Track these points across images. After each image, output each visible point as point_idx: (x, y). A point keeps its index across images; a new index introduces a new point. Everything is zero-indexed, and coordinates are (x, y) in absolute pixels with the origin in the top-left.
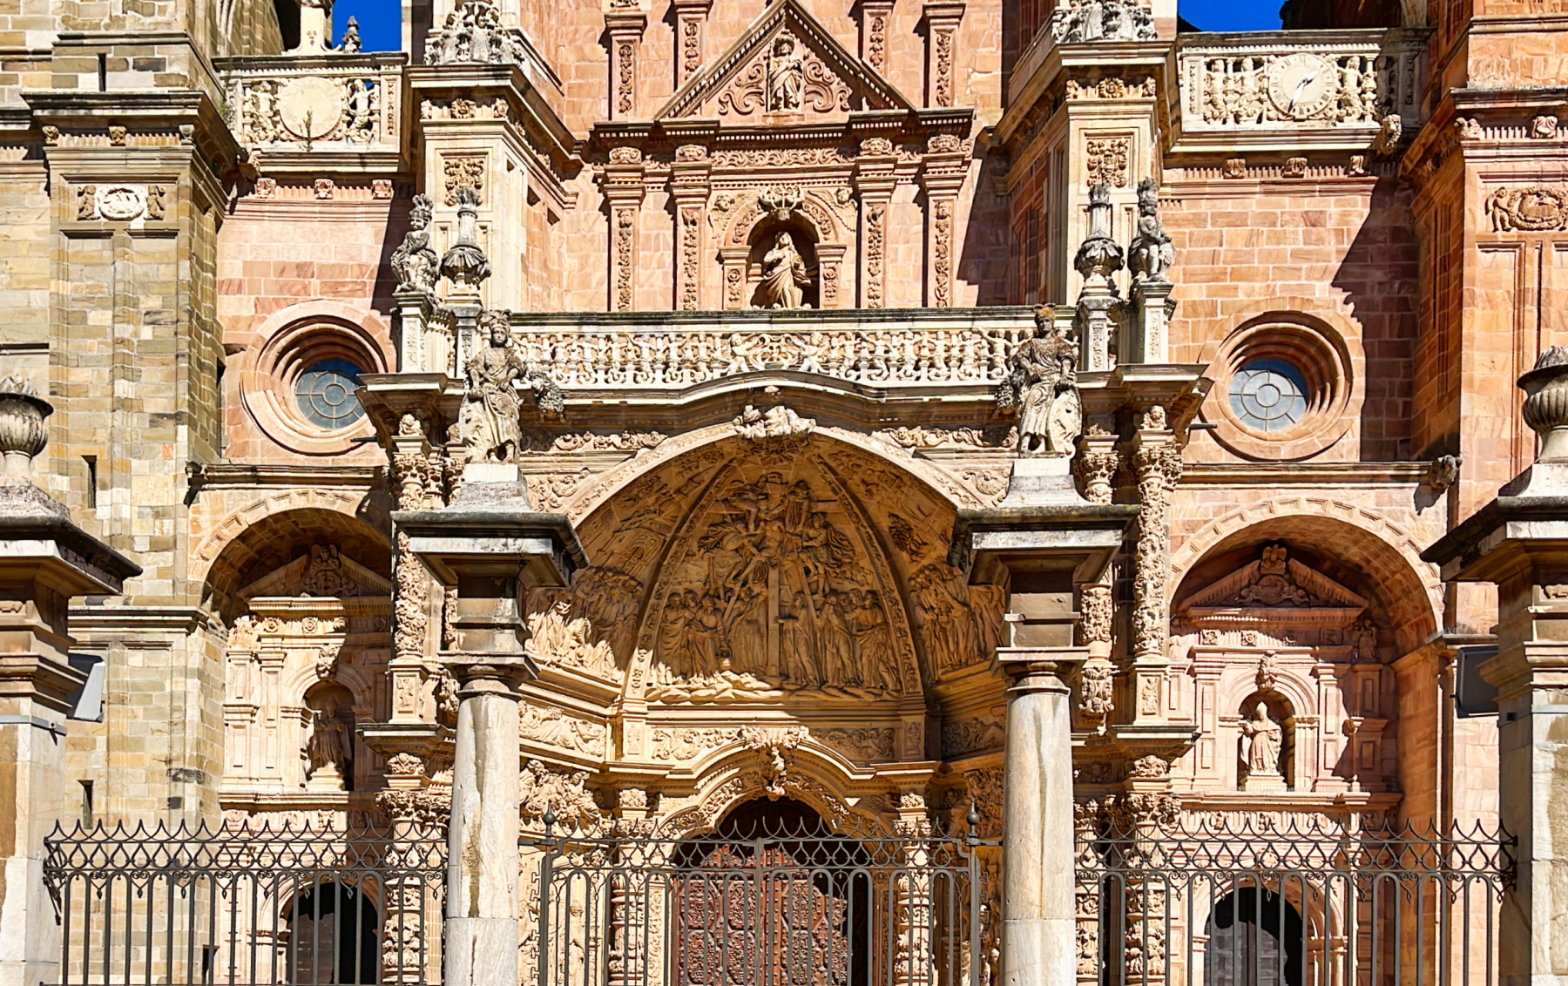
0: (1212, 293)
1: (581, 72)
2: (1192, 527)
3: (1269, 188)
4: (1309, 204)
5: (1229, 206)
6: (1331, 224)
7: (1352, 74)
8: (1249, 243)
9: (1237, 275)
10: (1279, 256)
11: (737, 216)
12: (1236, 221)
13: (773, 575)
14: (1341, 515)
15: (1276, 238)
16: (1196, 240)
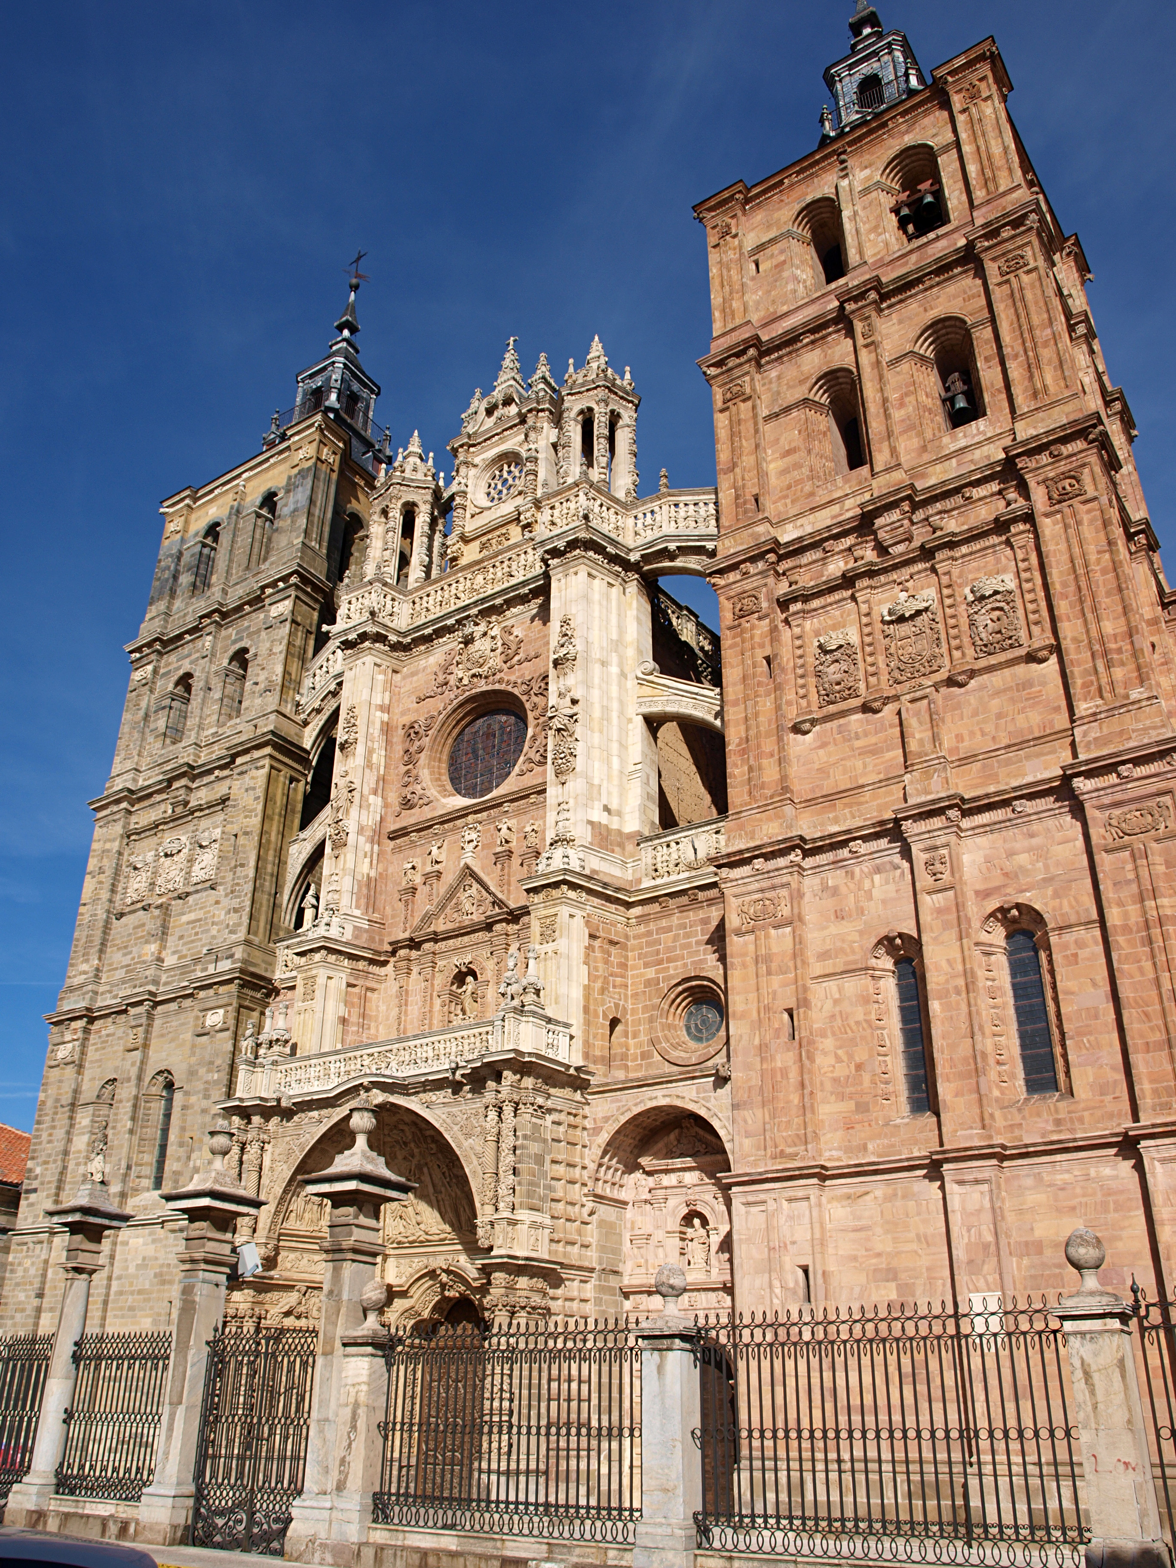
0: (657, 972)
1: (393, 917)
2: (606, 1119)
3: (682, 908)
4: (701, 914)
5: (664, 923)
8: (674, 941)
9: (669, 960)
10: (689, 945)
11: (446, 973)
12: (669, 929)
14: (679, 1103)
15: (687, 936)
16: (648, 944)
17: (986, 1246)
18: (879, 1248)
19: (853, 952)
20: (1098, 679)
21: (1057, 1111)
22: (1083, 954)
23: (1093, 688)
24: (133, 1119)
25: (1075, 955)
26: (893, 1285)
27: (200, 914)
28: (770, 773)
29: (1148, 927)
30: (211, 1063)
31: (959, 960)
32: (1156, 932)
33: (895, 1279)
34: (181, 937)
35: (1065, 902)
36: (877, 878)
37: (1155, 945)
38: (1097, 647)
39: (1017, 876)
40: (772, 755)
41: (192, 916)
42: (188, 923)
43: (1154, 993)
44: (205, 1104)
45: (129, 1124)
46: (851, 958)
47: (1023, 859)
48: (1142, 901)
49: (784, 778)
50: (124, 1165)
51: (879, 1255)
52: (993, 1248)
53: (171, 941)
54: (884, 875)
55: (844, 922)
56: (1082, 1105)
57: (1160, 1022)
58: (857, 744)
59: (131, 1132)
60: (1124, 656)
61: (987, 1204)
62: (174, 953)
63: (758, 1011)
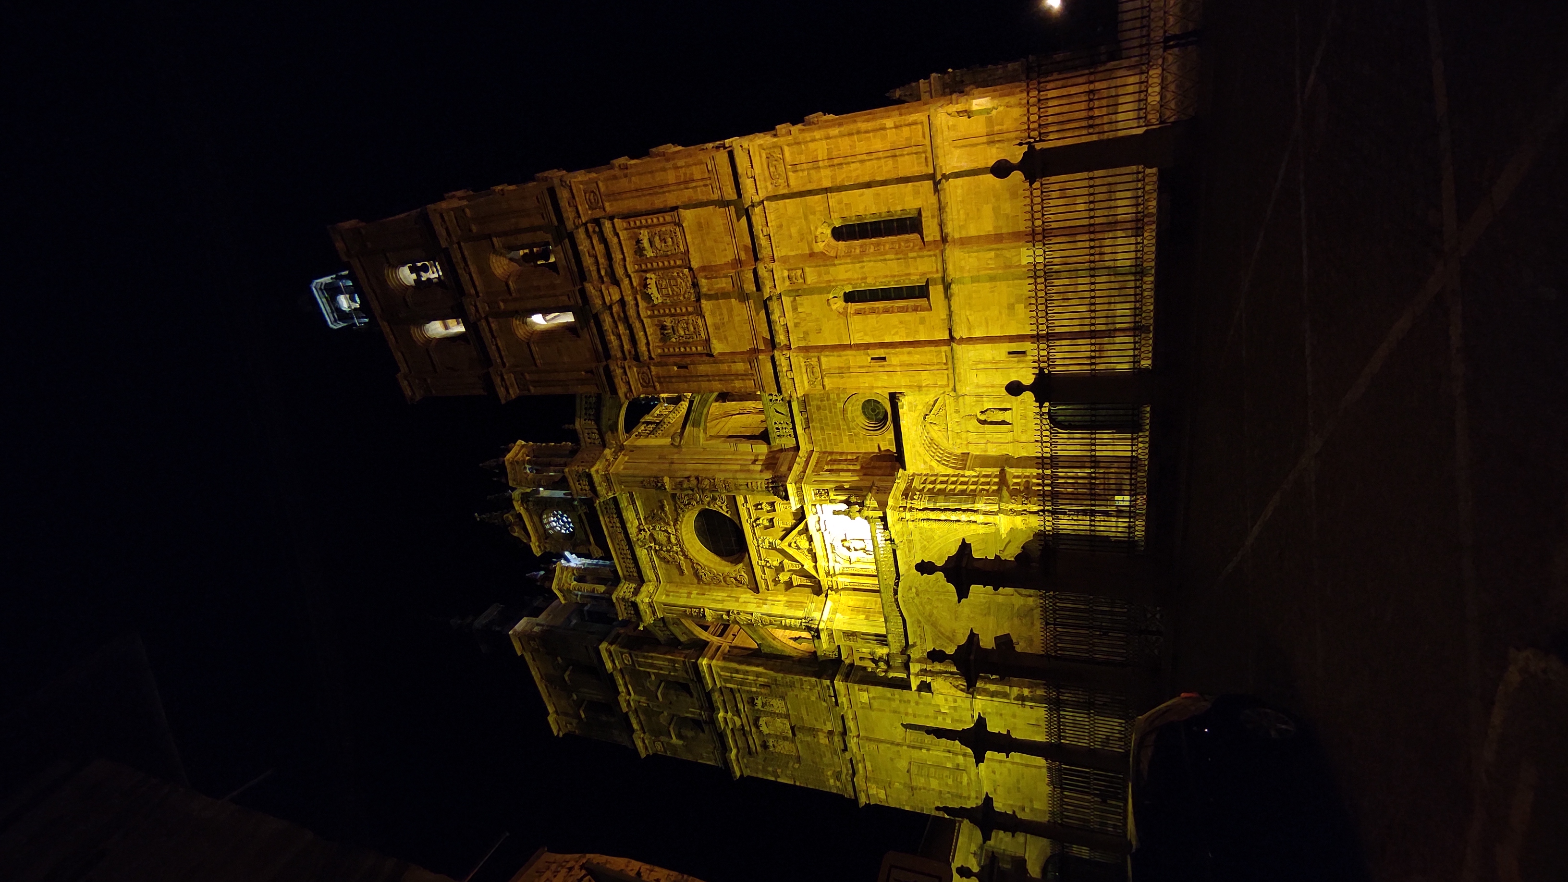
0: (846, 435)
5: (819, 431)
9: (839, 428)
10: (832, 417)
12: (822, 429)
15: (826, 418)
16: (830, 440)
17: (997, 256)
18: (997, 312)
19: (839, 324)
20: (700, 186)
21: (927, 217)
22: (845, 200)
23: (704, 188)
24: (921, 749)
25: (846, 204)
26: (1016, 306)
29: (833, 165)
30: (889, 699)
31: (846, 266)
32: (836, 161)
33: (1013, 304)
34: (816, 720)
35: (818, 209)
36: (800, 310)
37: (843, 162)
38: (682, 186)
39: (803, 234)
40: (730, 366)
41: (804, 712)
42: (808, 715)
43: (868, 163)
44: (913, 704)
45: (924, 751)
46: (842, 325)
47: (794, 231)
48: (819, 167)
50: (947, 754)
51: (1000, 313)
52: (998, 252)
53: (818, 726)
54: (799, 306)
55: (823, 329)
56: (925, 203)
57: (883, 161)
58: (726, 319)
59: (928, 750)
60: (688, 172)
61: (976, 254)
62: (825, 724)
63: (870, 376)
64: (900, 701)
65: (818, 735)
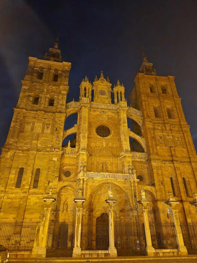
6: (143, 166)
7: (142, 155)
8: (137, 167)
9: (137, 169)
12: (136, 165)
13: (106, 193)
15: (139, 167)
24: (32, 174)
25: (192, 182)
27: (47, 139)
28: (155, 151)
30: (55, 167)
34: (41, 141)
35: (190, 176)
36: (169, 167)
40: (155, 149)
41: (44, 138)
42: (43, 139)
44: (53, 174)
46: (167, 176)
47: (185, 170)
49: (157, 152)
50: (29, 183)
58: (164, 151)
59: (31, 176)
63: (158, 180)
64: (54, 170)
65: (35, 141)
